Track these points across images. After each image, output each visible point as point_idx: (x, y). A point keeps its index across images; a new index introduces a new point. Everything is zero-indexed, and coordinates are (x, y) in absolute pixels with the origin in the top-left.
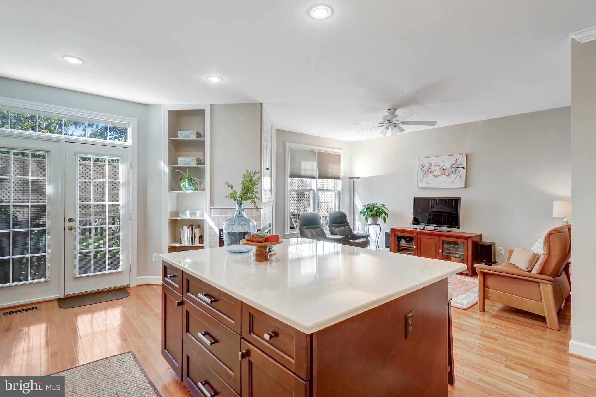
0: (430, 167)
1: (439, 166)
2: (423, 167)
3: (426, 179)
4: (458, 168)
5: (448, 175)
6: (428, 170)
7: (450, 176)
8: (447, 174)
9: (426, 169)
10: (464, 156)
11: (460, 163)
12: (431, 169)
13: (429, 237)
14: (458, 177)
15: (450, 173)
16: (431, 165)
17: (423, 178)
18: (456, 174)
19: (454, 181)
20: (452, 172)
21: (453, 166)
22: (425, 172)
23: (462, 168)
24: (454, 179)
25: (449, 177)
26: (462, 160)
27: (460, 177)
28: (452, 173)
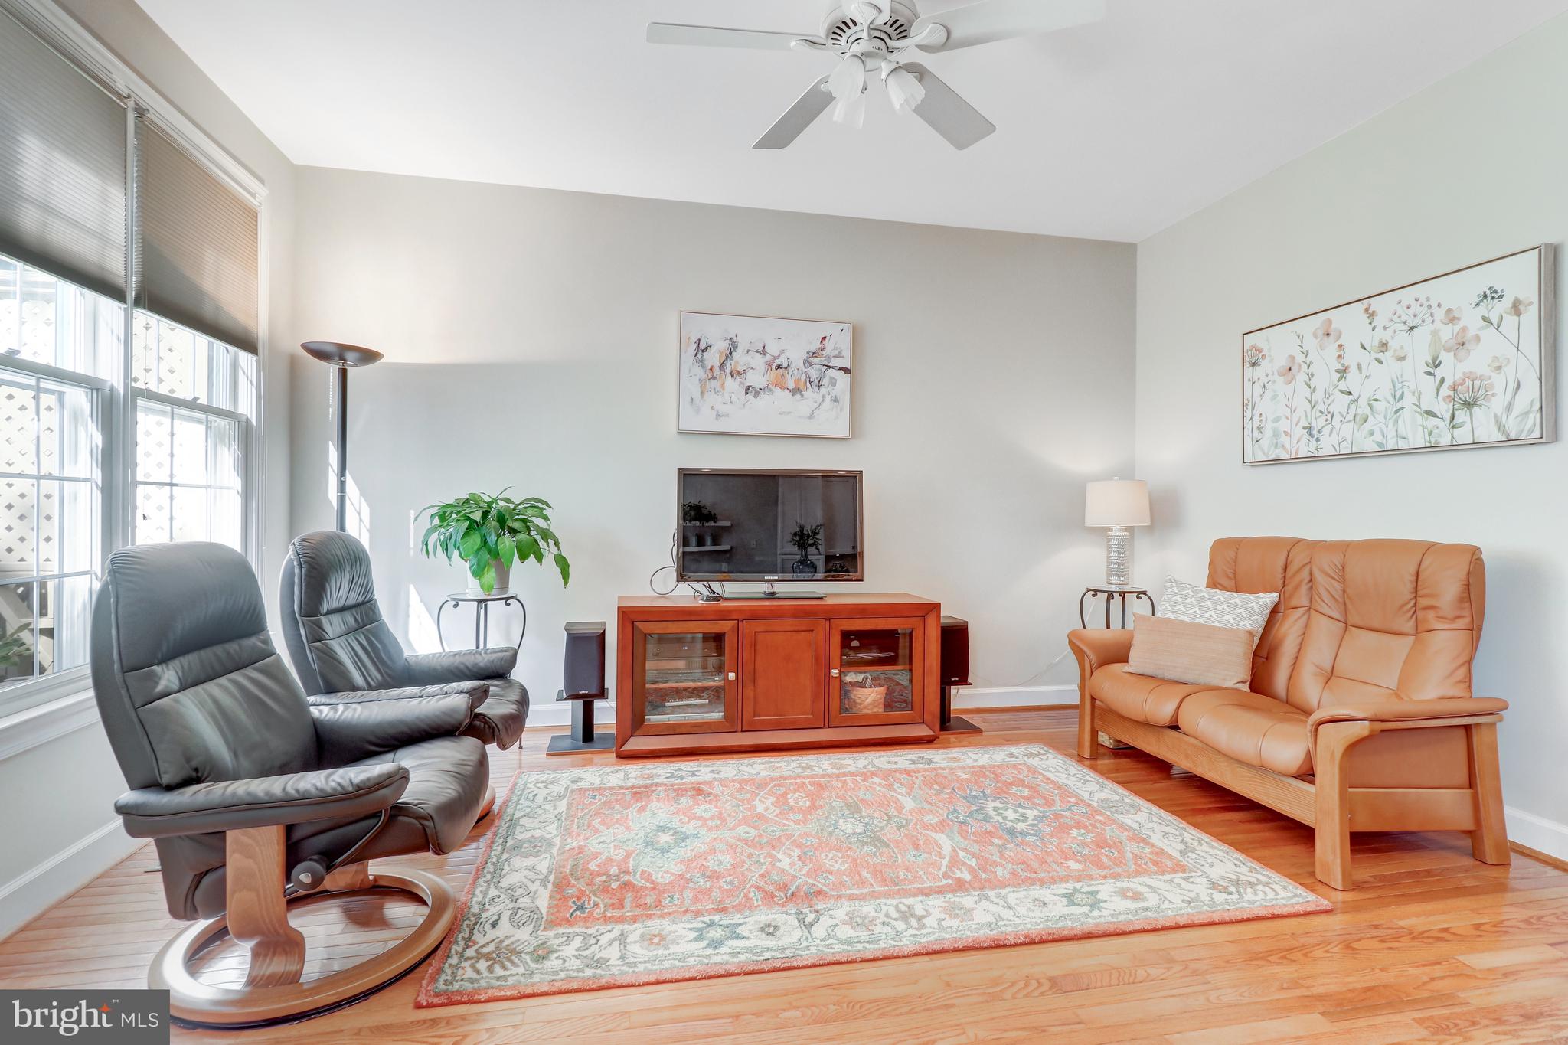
0: (731, 353)
1: (763, 352)
2: (703, 351)
3: (712, 399)
4: (830, 367)
5: (796, 391)
6: (723, 365)
7: (802, 396)
8: (791, 385)
9: (713, 358)
10: (846, 327)
11: (836, 352)
12: (733, 362)
13: (788, 625)
14: (828, 398)
15: (801, 387)
16: (733, 345)
17: (702, 393)
18: (823, 390)
19: (817, 412)
20: (810, 382)
21: (814, 360)
22: (711, 369)
23: (841, 369)
24: (817, 405)
25: (798, 396)
26: (840, 342)
27: (836, 400)
28: (808, 382)
